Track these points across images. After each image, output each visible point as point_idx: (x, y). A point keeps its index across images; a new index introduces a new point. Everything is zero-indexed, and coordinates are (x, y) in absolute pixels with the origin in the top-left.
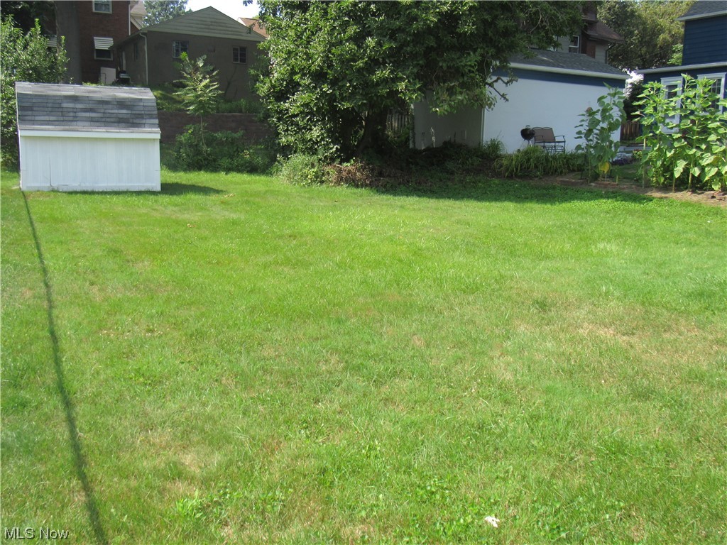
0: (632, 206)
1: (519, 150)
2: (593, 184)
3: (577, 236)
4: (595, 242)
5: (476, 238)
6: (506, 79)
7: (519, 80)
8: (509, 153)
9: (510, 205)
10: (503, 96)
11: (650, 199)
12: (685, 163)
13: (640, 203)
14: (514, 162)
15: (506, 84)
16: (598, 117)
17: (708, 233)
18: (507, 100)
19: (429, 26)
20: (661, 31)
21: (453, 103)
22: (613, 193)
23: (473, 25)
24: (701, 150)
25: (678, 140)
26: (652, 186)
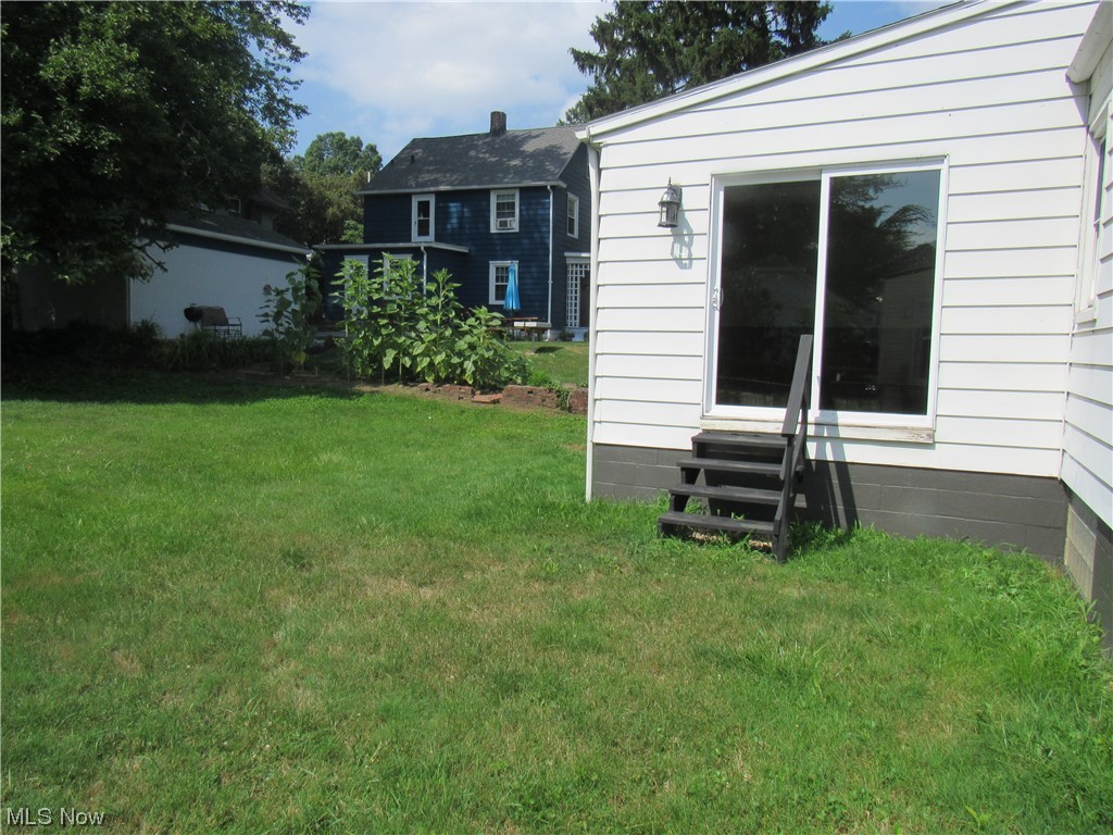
0: (343, 403)
1: (182, 336)
2: (288, 378)
3: (291, 446)
4: (316, 453)
5: (153, 460)
6: (162, 244)
7: (181, 246)
8: (168, 338)
9: (187, 408)
10: (159, 264)
11: (361, 394)
12: (394, 352)
13: (350, 399)
14: (179, 351)
15: (164, 249)
16: (289, 296)
17: (435, 432)
18: (166, 270)
19: (47, 159)
20: (330, 204)
21: (90, 270)
22: (314, 387)
23: (115, 166)
24: (411, 338)
25: (385, 326)
26: (359, 379)
